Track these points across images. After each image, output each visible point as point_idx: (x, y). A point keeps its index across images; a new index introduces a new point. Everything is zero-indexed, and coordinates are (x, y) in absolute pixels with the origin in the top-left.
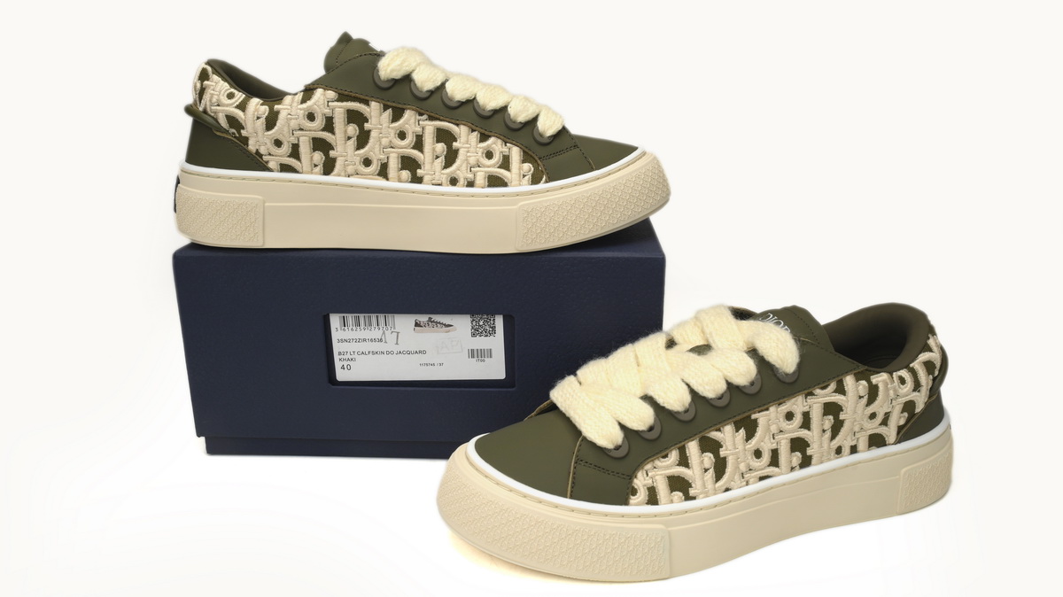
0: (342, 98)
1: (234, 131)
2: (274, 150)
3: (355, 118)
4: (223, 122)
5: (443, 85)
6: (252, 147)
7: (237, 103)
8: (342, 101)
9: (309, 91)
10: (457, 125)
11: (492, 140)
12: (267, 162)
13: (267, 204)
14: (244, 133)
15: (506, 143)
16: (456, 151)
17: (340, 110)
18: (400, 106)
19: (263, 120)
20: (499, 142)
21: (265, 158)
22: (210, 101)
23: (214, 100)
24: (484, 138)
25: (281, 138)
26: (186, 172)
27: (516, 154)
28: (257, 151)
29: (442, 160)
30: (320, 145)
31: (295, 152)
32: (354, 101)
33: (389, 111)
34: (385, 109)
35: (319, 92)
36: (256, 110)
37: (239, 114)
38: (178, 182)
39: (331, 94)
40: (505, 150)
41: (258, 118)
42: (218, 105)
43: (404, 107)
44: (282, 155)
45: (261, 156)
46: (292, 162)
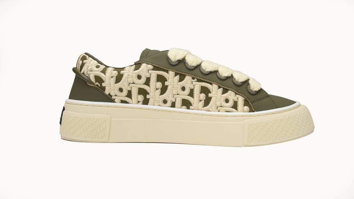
0: (155, 68)
1: (97, 83)
2: (119, 93)
3: (161, 79)
4: (93, 79)
5: (200, 64)
6: (107, 92)
7: (101, 70)
8: (155, 70)
9: (138, 65)
10: (211, 84)
11: (230, 92)
12: (114, 99)
13: (112, 119)
14: (103, 85)
15: (236, 94)
16: (211, 98)
17: (154, 74)
18: (184, 74)
19: (114, 78)
20: (233, 93)
21: (113, 97)
22: (87, 68)
23: (89, 68)
24: (225, 91)
25: (122, 87)
26: (69, 104)
27: (241, 100)
28: (109, 94)
29: (202, 103)
30: (142, 92)
31: (129, 95)
32: (161, 71)
33: (178, 76)
34: (176, 75)
35: (144, 65)
36: (111, 73)
37: (102, 75)
38: (64, 109)
39: (150, 67)
40: (235, 99)
41: (112, 77)
42: (91, 71)
43: (186, 74)
44: (123, 96)
45: (111, 96)
46: (127, 99)
